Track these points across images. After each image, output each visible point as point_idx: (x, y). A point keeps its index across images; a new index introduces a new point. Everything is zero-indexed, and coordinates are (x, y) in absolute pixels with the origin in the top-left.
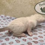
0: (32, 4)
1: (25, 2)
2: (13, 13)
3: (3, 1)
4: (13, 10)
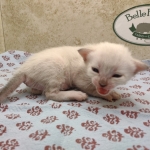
0: (104, 16)
1: (85, 10)
2: (50, 43)
4: (50, 34)
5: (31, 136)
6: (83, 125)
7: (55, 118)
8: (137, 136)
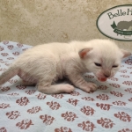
0: (89, 14)
1: (72, 8)
2: (40, 36)
3: (15, 6)
4: (41, 28)
5: (17, 125)
6: (63, 115)
7: (40, 109)
8: (107, 127)
